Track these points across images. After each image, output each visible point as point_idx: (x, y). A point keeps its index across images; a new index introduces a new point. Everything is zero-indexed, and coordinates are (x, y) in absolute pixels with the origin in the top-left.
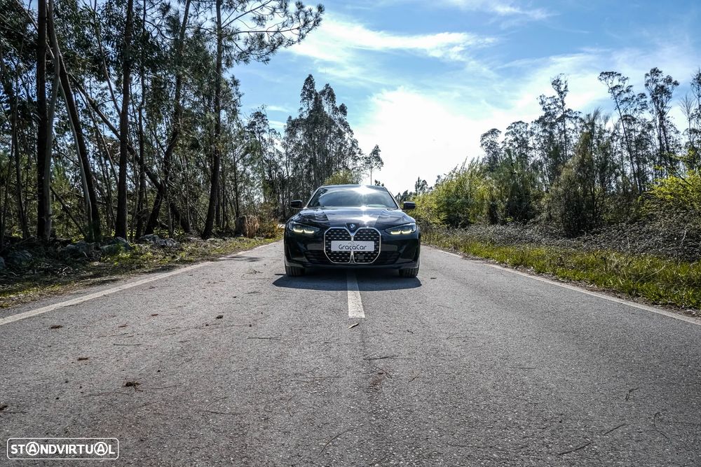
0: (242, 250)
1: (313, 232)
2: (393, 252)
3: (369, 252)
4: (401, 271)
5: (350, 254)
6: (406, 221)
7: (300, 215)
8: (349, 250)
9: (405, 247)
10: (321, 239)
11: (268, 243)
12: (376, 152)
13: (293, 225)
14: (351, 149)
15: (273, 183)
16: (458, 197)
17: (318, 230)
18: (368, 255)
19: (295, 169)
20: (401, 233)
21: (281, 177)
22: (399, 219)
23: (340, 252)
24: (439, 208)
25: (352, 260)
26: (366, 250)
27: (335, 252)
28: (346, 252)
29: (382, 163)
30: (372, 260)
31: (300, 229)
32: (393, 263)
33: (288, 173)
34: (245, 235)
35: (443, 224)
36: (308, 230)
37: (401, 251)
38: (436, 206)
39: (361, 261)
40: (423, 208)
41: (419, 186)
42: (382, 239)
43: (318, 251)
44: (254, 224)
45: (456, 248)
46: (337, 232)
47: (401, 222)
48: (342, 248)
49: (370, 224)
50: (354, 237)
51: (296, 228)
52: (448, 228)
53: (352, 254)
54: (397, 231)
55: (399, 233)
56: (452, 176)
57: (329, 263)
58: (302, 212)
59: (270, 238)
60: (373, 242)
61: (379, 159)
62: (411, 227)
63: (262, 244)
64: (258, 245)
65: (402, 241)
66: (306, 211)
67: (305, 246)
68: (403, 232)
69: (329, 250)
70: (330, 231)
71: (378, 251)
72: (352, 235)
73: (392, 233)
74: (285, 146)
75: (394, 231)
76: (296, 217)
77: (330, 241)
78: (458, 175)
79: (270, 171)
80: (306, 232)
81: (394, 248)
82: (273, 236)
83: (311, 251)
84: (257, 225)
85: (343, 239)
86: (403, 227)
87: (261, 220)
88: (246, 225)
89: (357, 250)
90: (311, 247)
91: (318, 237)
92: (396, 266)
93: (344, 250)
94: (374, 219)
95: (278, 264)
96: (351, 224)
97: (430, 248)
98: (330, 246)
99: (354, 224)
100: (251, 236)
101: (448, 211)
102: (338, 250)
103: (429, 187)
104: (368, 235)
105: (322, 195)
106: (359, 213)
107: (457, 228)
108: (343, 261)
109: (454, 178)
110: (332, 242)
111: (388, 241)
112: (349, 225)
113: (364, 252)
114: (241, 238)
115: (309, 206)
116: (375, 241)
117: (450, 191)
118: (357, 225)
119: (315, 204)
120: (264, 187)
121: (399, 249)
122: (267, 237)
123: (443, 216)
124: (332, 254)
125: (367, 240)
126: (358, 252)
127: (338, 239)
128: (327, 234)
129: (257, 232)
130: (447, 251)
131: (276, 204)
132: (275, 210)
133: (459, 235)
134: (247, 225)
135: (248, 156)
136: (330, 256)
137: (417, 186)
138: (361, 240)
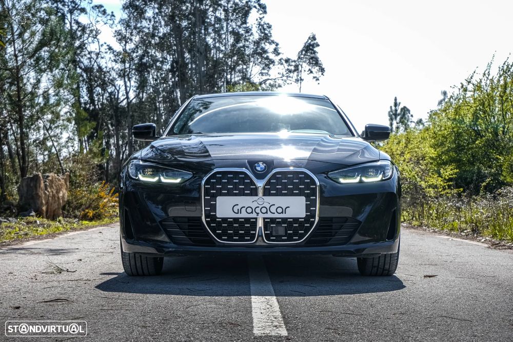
0: (34, 238)
1: (178, 181)
2: (346, 219)
3: (296, 220)
4: (362, 262)
5: (254, 224)
6: (368, 156)
7: (153, 147)
8: (254, 215)
9: (368, 209)
10: (195, 194)
11: (87, 228)
12: (310, 48)
13: (139, 168)
14: (257, 43)
15: (97, 114)
16: (478, 134)
17: (188, 175)
18: (293, 226)
19: (142, 85)
20: (361, 181)
21: (113, 100)
22: (355, 153)
23: (236, 220)
24: (439, 156)
25: (260, 239)
26: (290, 214)
27: (225, 220)
28: (247, 220)
29: (322, 70)
30: (301, 236)
31: (153, 176)
32: (347, 241)
33: (127, 93)
34: (39, 214)
35: (449, 187)
36: (168, 176)
37: (361, 218)
38: (432, 153)
39: (279, 238)
40: (407, 156)
41: (396, 115)
42: (322, 192)
43: (190, 219)
44: (58, 192)
45: (476, 231)
46: (228, 179)
47: (359, 159)
48: (239, 211)
49: (297, 163)
50: (265, 189)
51: (144, 174)
52: (459, 195)
53: (260, 224)
54: (353, 177)
55: (357, 180)
56: (465, 90)
57: (212, 243)
58: (157, 143)
59: (91, 220)
60: (303, 198)
61: (315, 61)
62: (382, 169)
63: (74, 229)
64: (66, 231)
65: (362, 196)
66: (165, 141)
67: (165, 210)
68: (364, 179)
69: (211, 217)
70: (213, 176)
71: (314, 217)
72: (260, 184)
73: (342, 180)
74: (122, 38)
75: (345, 177)
76: (145, 152)
77: (214, 197)
78: (478, 87)
79: (90, 91)
80: (164, 180)
81: (346, 211)
82: (97, 217)
83: (175, 219)
84: (64, 193)
85: (242, 194)
86: (362, 169)
87: (73, 184)
88: (41, 193)
89: (269, 215)
90: (176, 211)
91: (190, 191)
92: (351, 247)
93: (244, 215)
94: (305, 154)
95: (108, 259)
96: (257, 162)
97: (421, 232)
98: (214, 208)
99: (264, 162)
100: (53, 217)
101: (458, 162)
102: (230, 214)
103: (415, 119)
104: (293, 184)
105: (198, 117)
106: (275, 143)
107: (477, 194)
108: (242, 238)
109: (469, 94)
110: (219, 199)
111: (334, 197)
112: (252, 164)
113: (284, 220)
114: (31, 219)
115: (171, 133)
116: (308, 197)
117: (462, 121)
118: (270, 164)
119: (184, 130)
120: (79, 121)
121: (357, 212)
122: (85, 217)
123: (449, 171)
124: (219, 224)
125: (291, 194)
126: (273, 220)
127: (230, 194)
128: (207, 182)
129: (64, 208)
130: (456, 236)
131: (102, 153)
132: (100, 166)
133: (481, 208)
134: (44, 193)
135: (44, 53)
136: (214, 231)
137: (393, 115)
138: (279, 194)
